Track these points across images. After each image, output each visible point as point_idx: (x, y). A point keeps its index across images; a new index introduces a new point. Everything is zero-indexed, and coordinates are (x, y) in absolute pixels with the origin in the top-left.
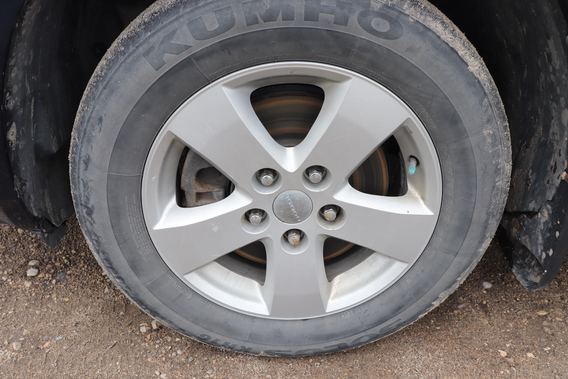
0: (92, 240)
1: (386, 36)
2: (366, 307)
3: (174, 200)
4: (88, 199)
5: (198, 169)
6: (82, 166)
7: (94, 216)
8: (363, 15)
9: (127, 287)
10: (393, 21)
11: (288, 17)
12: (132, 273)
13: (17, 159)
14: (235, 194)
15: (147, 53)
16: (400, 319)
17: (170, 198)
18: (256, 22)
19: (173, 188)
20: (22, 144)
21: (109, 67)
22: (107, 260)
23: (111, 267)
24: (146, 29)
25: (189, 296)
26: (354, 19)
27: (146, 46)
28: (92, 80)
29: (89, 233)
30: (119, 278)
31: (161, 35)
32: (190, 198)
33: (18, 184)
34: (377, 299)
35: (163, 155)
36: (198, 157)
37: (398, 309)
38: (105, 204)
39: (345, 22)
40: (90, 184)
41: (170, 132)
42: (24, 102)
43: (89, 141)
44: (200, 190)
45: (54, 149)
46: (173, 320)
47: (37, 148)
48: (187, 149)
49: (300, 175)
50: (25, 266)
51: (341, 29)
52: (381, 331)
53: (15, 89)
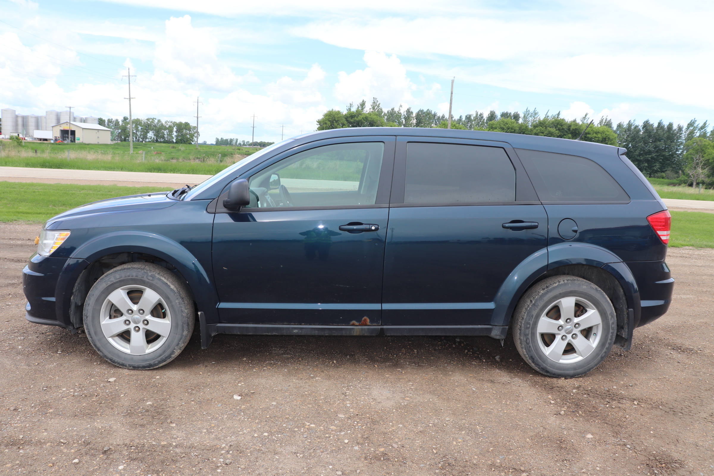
0: (86, 325)
1: (151, 280)
2: (156, 351)
3: (108, 317)
4: (87, 314)
5: (115, 309)
6: (87, 305)
7: (88, 318)
8: (147, 276)
9: (93, 340)
10: (153, 277)
11: (132, 276)
12: (94, 335)
13: (71, 304)
14: (123, 316)
15: (105, 282)
16: (165, 355)
17: (107, 316)
18: (126, 277)
19: (108, 314)
20: (73, 301)
21: (97, 284)
22: (89, 332)
23: (89, 334)
24: (105, 277)
25: (109, 344)
26: (145, 277)
27: (105, 280)
28: (93, 286)
29: (86, 324)
30: (91, 337)
31: (108, 278)
32: (112, 317)
33: (70, 311)
34: (159, 349)
35: (106, 305)
36: (115, 306)
37: (164, 352)
38: (91, 315)
39: (143, 277)
40: (88, 310)
41: (108, 299)
42: (76, 291)
43: (90, 300)
44: (115, 315)
45: (80, 304)
46: (104, 352)
47: (76, 303)
48: (113, 304)
49: (137, 311)
50: (57, 351)
51: (143, 279)
52: (161, 359)
53: (75, 287)
